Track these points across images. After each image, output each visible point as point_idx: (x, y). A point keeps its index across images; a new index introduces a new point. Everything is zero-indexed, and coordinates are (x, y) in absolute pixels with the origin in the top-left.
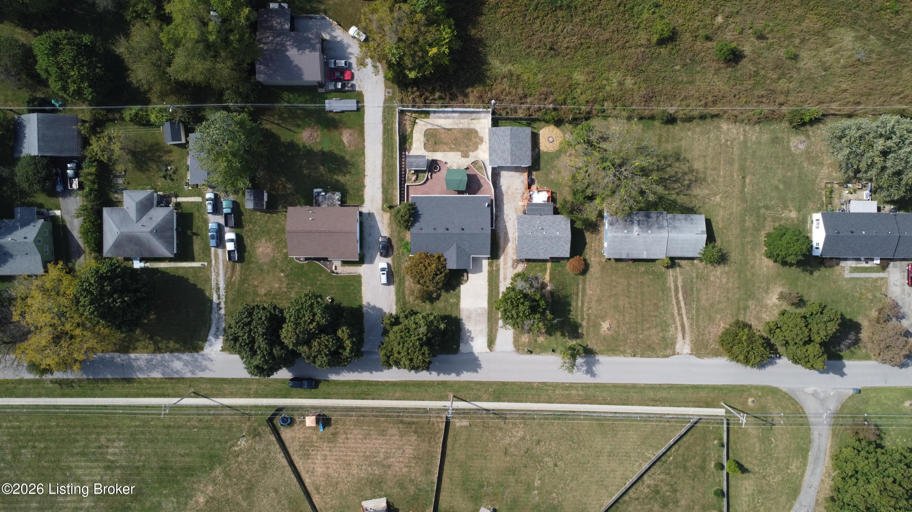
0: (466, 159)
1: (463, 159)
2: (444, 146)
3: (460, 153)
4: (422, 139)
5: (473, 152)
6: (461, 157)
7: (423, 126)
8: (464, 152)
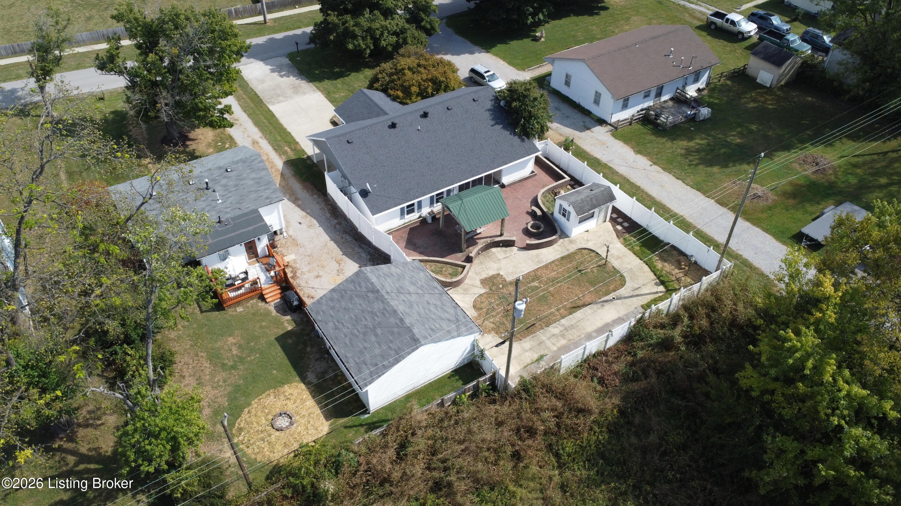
0: (484, 276)
1: (492, 273)
2: (554, 275)
3: (509, 278)
4: (615, 263)
5: (481, 295)
6: (499, 274)
7: (637, 286)
8: (501, 286)
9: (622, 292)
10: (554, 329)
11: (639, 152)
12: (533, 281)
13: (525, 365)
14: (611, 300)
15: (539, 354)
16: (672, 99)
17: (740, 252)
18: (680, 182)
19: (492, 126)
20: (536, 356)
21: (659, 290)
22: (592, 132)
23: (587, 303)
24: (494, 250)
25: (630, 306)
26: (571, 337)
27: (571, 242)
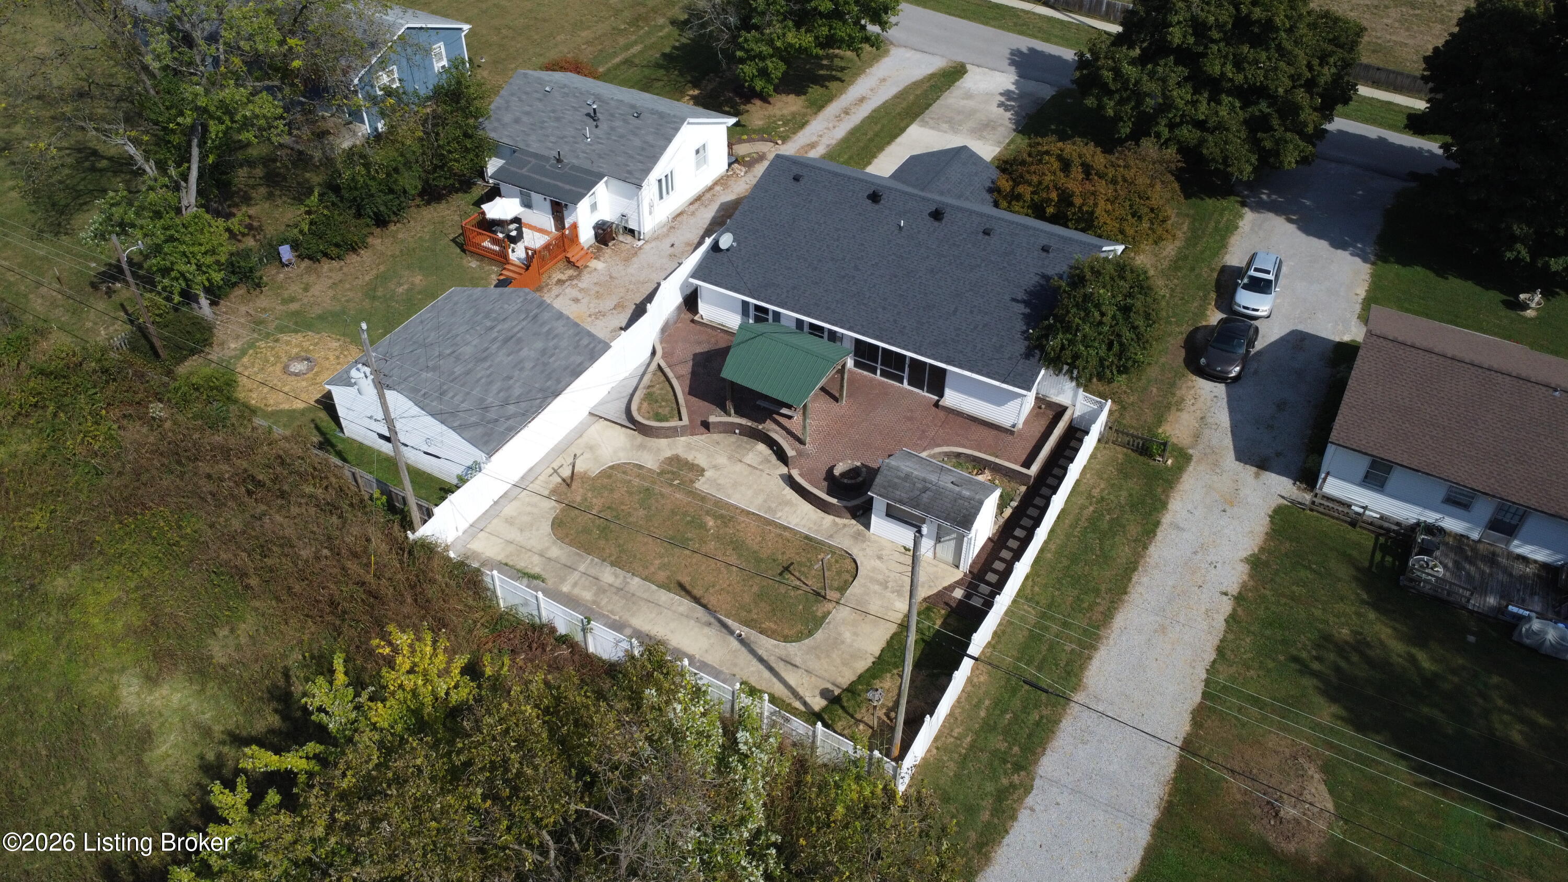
0: (689, 456)
1: (701, 463)
2: (752, 541)
3: (701, 485)
5: (640, 467)
6: (703, 470)
7: (798, 661)
8: (676, 482)
9: (766, 645)
10: (609, 575)
11: (1256, 563)
12: (716, 517)
13: (511, 563)
14: (732, 632)
15: (543, 573)
16: (1545, 566)
17: (1024, 815)
18: (1211, 655)
19: (1014, 300)
20: (537, 570)
21: (808, 700)
22: (1257, 476)
23: (704, 601)
24: (761, 447)
25: (735, 665)
26: (603, 603)
27: (857, 537)
